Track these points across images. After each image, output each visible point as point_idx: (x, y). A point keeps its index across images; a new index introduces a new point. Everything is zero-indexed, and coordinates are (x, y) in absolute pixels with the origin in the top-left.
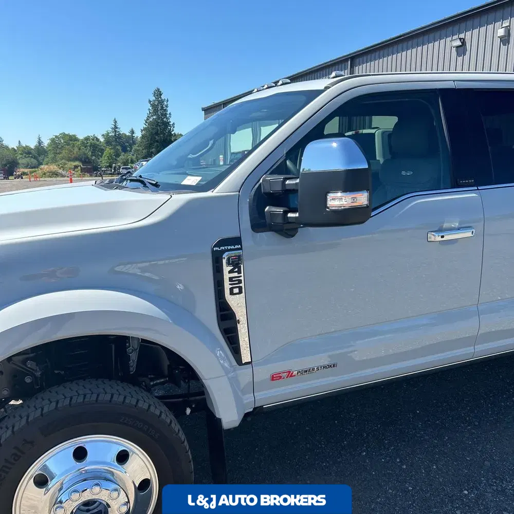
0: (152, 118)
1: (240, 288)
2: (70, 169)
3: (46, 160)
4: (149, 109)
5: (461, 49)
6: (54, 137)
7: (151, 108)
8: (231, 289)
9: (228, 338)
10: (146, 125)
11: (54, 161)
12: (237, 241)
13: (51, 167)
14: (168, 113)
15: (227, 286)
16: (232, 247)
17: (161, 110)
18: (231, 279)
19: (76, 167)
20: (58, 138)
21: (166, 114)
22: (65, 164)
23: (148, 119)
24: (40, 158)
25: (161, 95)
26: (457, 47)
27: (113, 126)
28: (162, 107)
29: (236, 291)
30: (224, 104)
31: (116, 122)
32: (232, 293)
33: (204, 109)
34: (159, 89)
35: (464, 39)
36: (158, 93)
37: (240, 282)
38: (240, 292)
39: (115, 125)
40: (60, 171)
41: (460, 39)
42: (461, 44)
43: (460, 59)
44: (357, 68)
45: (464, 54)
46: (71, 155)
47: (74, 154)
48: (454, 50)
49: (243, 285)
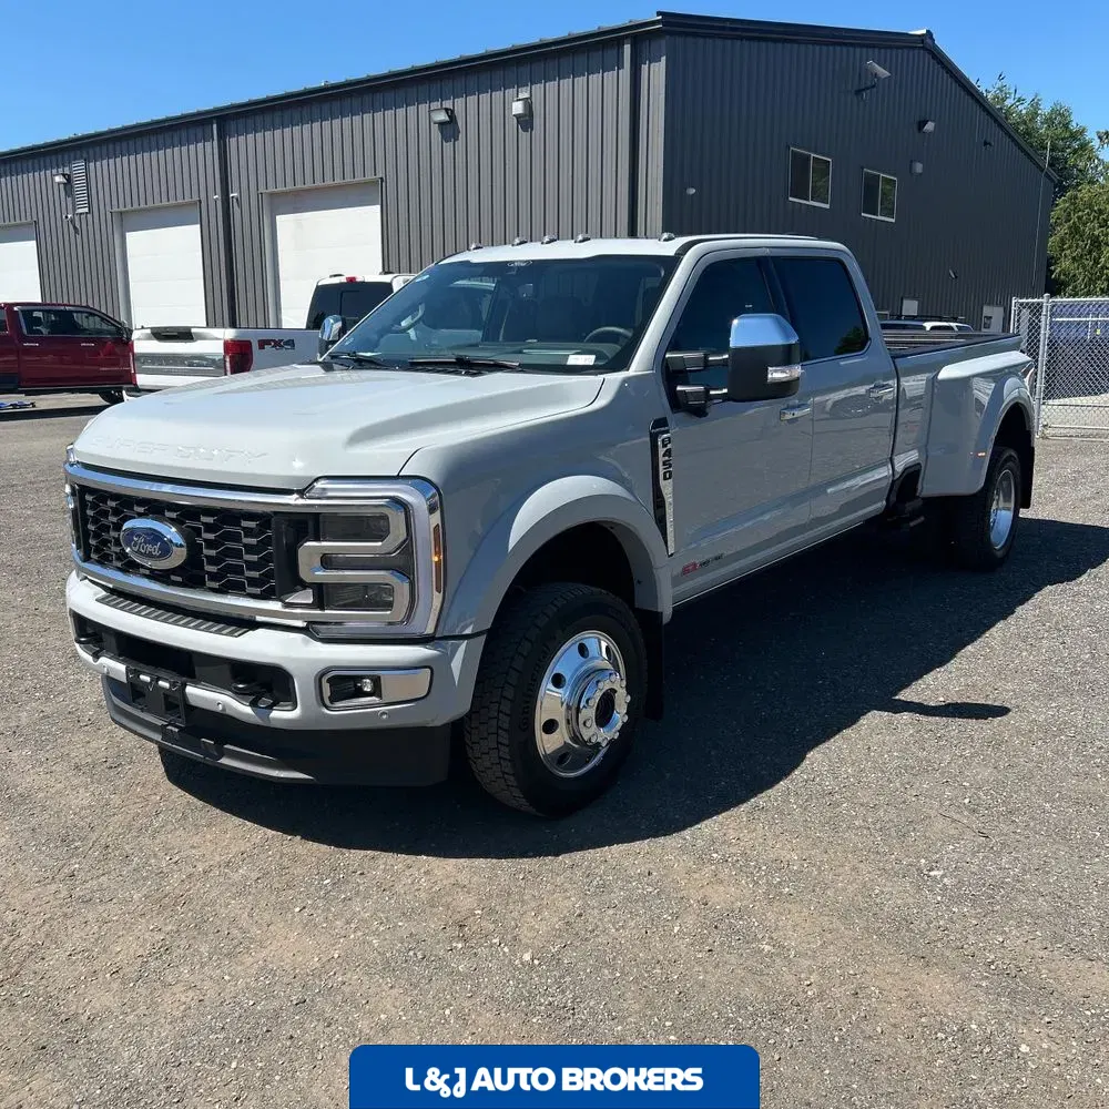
1: (670, 473)
5: (449, 129)
8: (664, 474)
9: (661, 527)
12: (666, 422)
18: (664, 464)
26: (441, 124)
32: (665, 479)
35: (453, 111)
37: (670, 466)
38: (670, 476)
41: (447, 110)
42: (447, 119)
43: (448, 147)
44: (233, 140)
45: (456, 139)
48: (435, 128)
49: (672, 469)
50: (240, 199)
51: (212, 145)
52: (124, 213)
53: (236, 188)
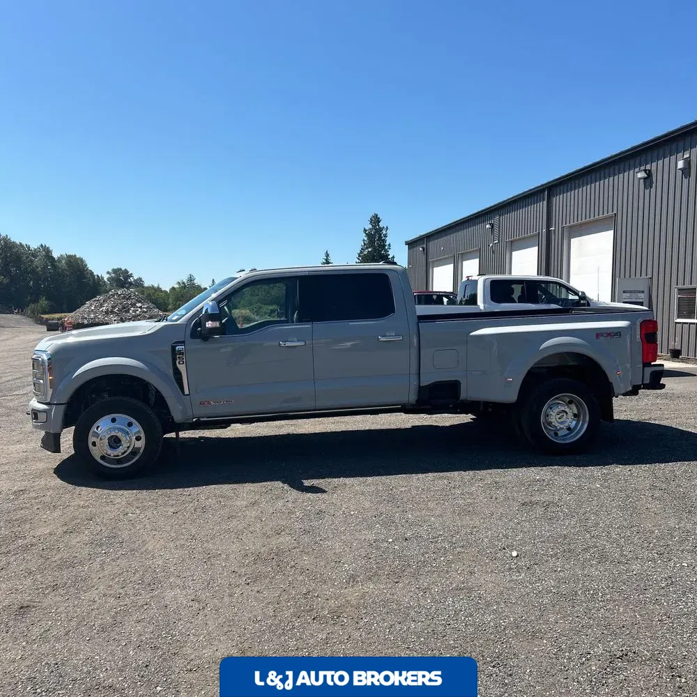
0: (367, 250)
4: (364, 240)
5: (648, 181)
7: (366, 239)
9: (178, 382)
10: (359, 259)
11: (249, 305)
12: (183, 342)
13: (244, 311)
14: (387, 243)
15: (177, 361)
16: (180, 345)
17: (378, 240)
21: (384, 246)
22: (260, 308)
23: (361, 252)
25: (379, 222)
26: (644, 179)
27: (324, 261)
28: (380, 237)
29: (181, 363)
30: (427, 237)
31: (327, 255)
33: (407, 243)
34: (377, 215)
35: (650, 171)
36: (376, 220)
39: (326, 260)
41: (647, 170)
42: (647, 175)
43: (647, 191)
44: (554, 198)
45: (651, 187)
46: (269, 298)
48: (641, 182)
49: (184, 360)
50: (555, 230)
51: (545, 202)
52: (512, 242)
53: (554, 225)
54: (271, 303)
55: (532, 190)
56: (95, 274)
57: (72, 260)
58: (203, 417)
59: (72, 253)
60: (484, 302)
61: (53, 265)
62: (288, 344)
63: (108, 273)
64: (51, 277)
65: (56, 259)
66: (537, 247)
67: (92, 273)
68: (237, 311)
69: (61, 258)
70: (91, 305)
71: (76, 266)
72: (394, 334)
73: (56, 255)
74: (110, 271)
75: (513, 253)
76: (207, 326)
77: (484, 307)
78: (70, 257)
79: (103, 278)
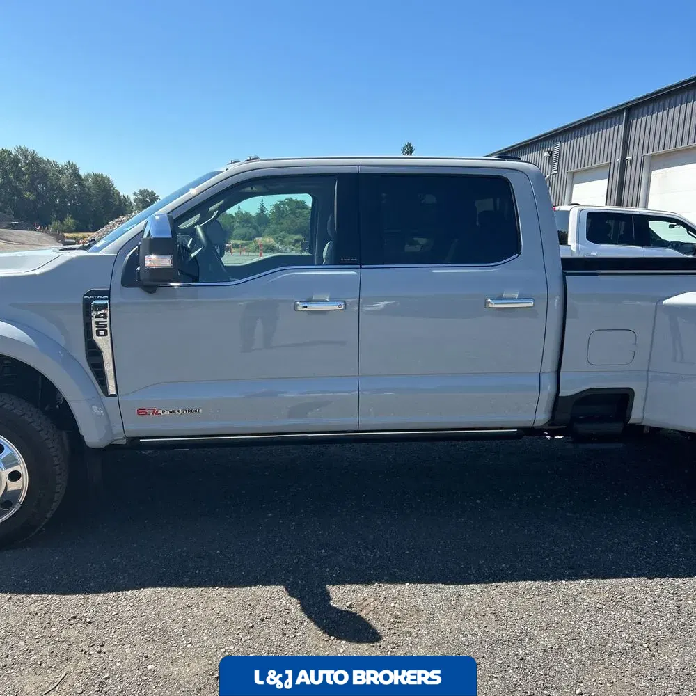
1: (106, 331)
2: (290, 243)
3: (267, 230)
6: (278, 203)
8: (98, 331)
9: (95, 371)
11: (273, 233)
12: (107, 293)
13: (268, 240)
15: (94, 329)
16: (101, 297)
18: (97, 323)
19: (297, 241)
20: (283, 204)
22: (284, 237)
24: (260, 229)
29: (102, 333)
32: (98, 334)
34: (410, 145)
36: (408, 150)
37: (106, 326)
38: (106, 334)
40: (277, 245)
44: (635, 122)
46: (294, 227)
47: (296, 225)
49: (108, 329)
50: (631, 161)
51: (622, 127)
52: (573, 173)
53: (631, 153)
54: (296, 233)
55: (604, 112)
56: (121, 194)
57: (99, 179)
58: (143, 438)
59: (99, 172)
60: (578, 241)
61: (80, 183)
62: (313, 306)
63: (135, 194)
64: (77, 196)
65: (83, 177)
66: (607, 180)
67: (118, 194)
68: (261, 239)
69: (87, 177)
70: (114, 225)
71: (103, 186)
72: (517, 296)
73: (82, 173)
74: (137, 192)
75: (575, 186)
76: (147, 263)
77: (578, 248)
78: (96, 175)
79: (129, 199)
